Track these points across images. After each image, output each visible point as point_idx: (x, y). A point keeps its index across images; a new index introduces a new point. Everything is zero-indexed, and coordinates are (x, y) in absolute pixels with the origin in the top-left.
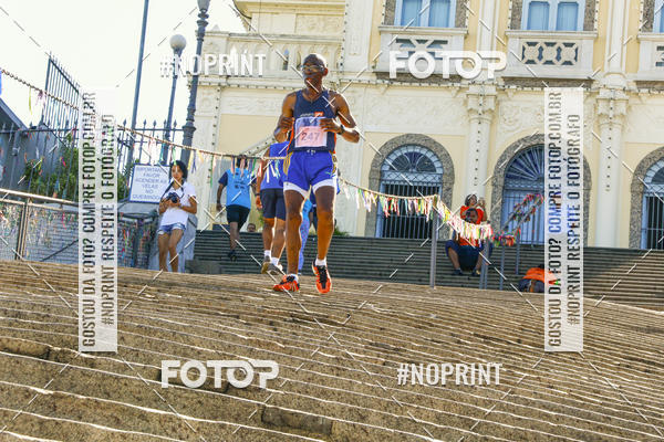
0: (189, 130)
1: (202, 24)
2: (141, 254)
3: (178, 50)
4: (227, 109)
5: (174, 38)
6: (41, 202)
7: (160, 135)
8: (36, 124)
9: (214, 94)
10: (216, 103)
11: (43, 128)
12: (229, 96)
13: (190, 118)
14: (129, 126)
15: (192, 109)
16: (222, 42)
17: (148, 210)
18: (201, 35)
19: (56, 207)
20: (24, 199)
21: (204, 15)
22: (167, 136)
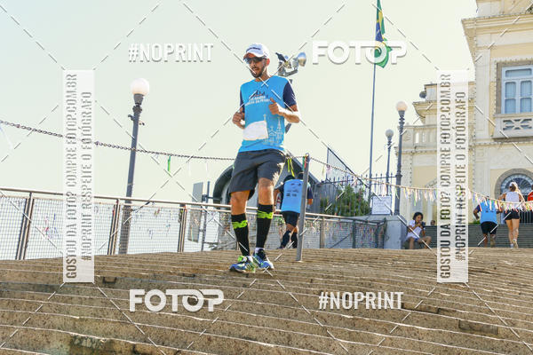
0: (399, 177)
1: (402, 123)
2: (380, 241)
3: (390, 137)
4: (416, 164)
5: (387, 131)
6: (329, 218)
7: (384, 180)
8: (324, 180)
9: (409, 157)
10: (410, 162)
11: (327, 182)
12: (417, 157)
13: (399, 171)
14: (368, 177)
15: (399, 166)
16: (411, 131)
17: (381, 218)
18: (401, 129)
19: (337, 220)
20: (321, 217)
21: (402, 119)
22: (387, 180)
